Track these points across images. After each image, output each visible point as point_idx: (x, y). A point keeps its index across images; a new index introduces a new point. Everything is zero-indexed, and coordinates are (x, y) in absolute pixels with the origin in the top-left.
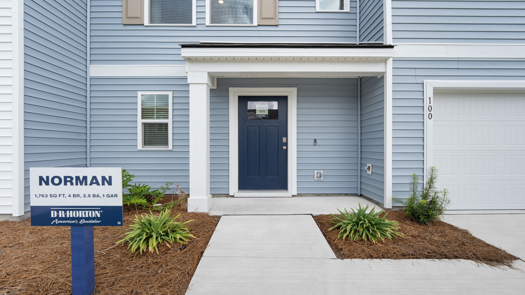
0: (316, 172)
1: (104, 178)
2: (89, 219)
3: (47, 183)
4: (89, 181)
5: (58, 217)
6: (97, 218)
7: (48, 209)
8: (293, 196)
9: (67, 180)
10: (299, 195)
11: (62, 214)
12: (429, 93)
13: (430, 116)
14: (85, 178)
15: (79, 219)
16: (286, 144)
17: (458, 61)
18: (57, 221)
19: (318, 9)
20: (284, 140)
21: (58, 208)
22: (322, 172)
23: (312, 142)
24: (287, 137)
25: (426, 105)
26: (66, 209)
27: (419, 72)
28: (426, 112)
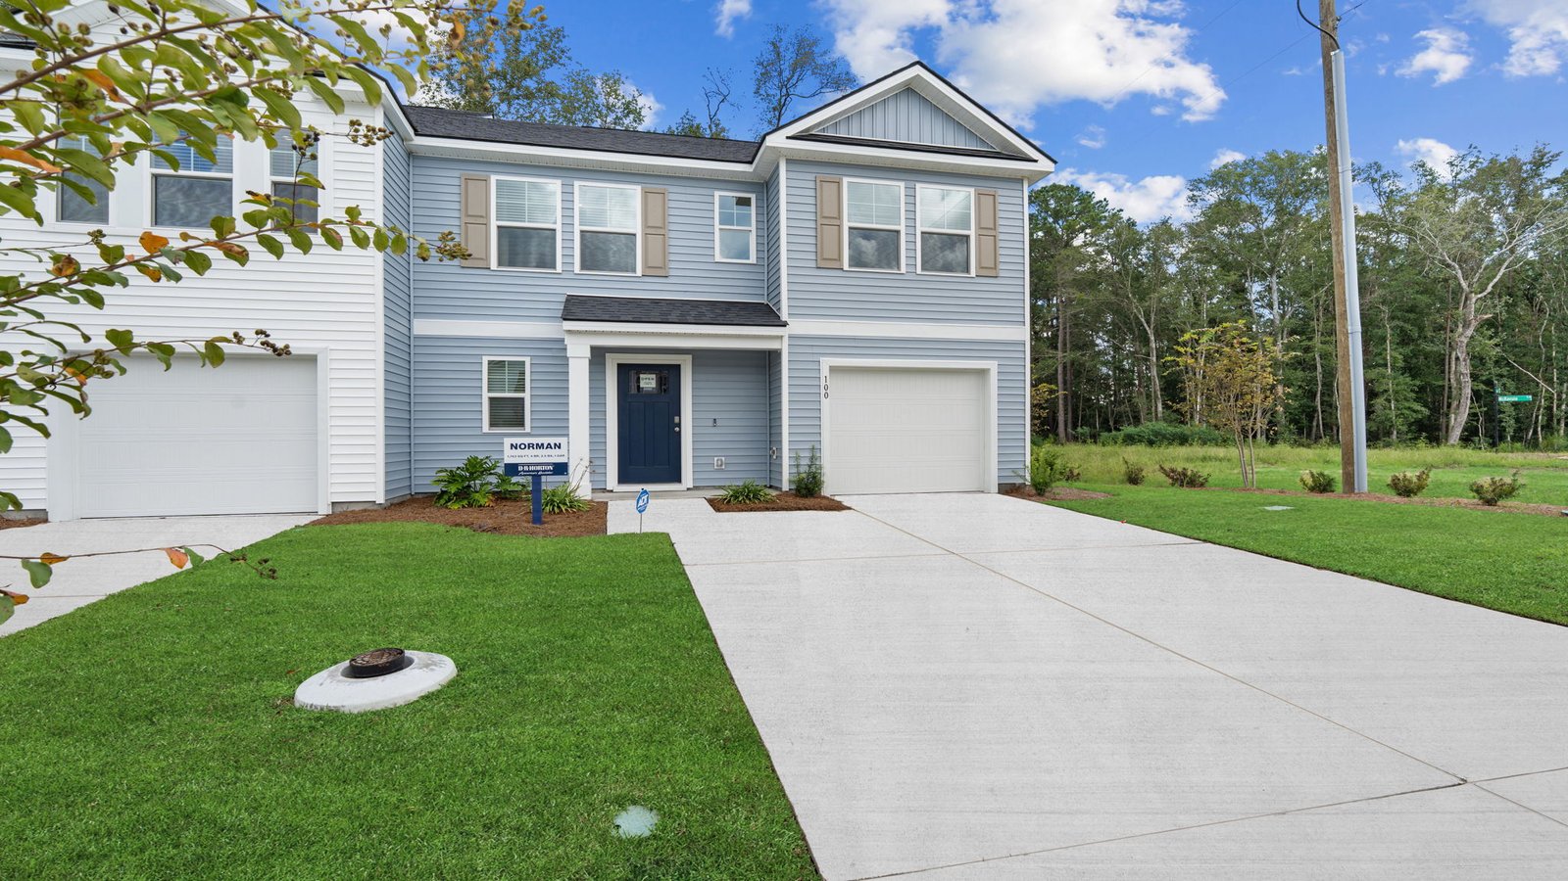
0: (716, 459)
1: (555, 444)
2: (545, 471)
3: (516, 448)
4: (545, 446)
5: (523, 471)
6: (550, 470)
7: (516, 465)
8: (688, 489)
9: (530, 446)
10: (696, 488)
11: (526, 468)
12: (825, 371)
13: (826, 396)
14: (542, 444)
15: (538, 471)
16: (679, 425)
17: (854, 339)
18: (522, 473)
19: (718, 258)
20: (677, 419)
21: (523, 465)
22: (723, 459)
23: (711, 423)
24: (680, 416)
25: (823, 383)
26: (529, 465)
27: (816, 350)
28: (823, 392)
